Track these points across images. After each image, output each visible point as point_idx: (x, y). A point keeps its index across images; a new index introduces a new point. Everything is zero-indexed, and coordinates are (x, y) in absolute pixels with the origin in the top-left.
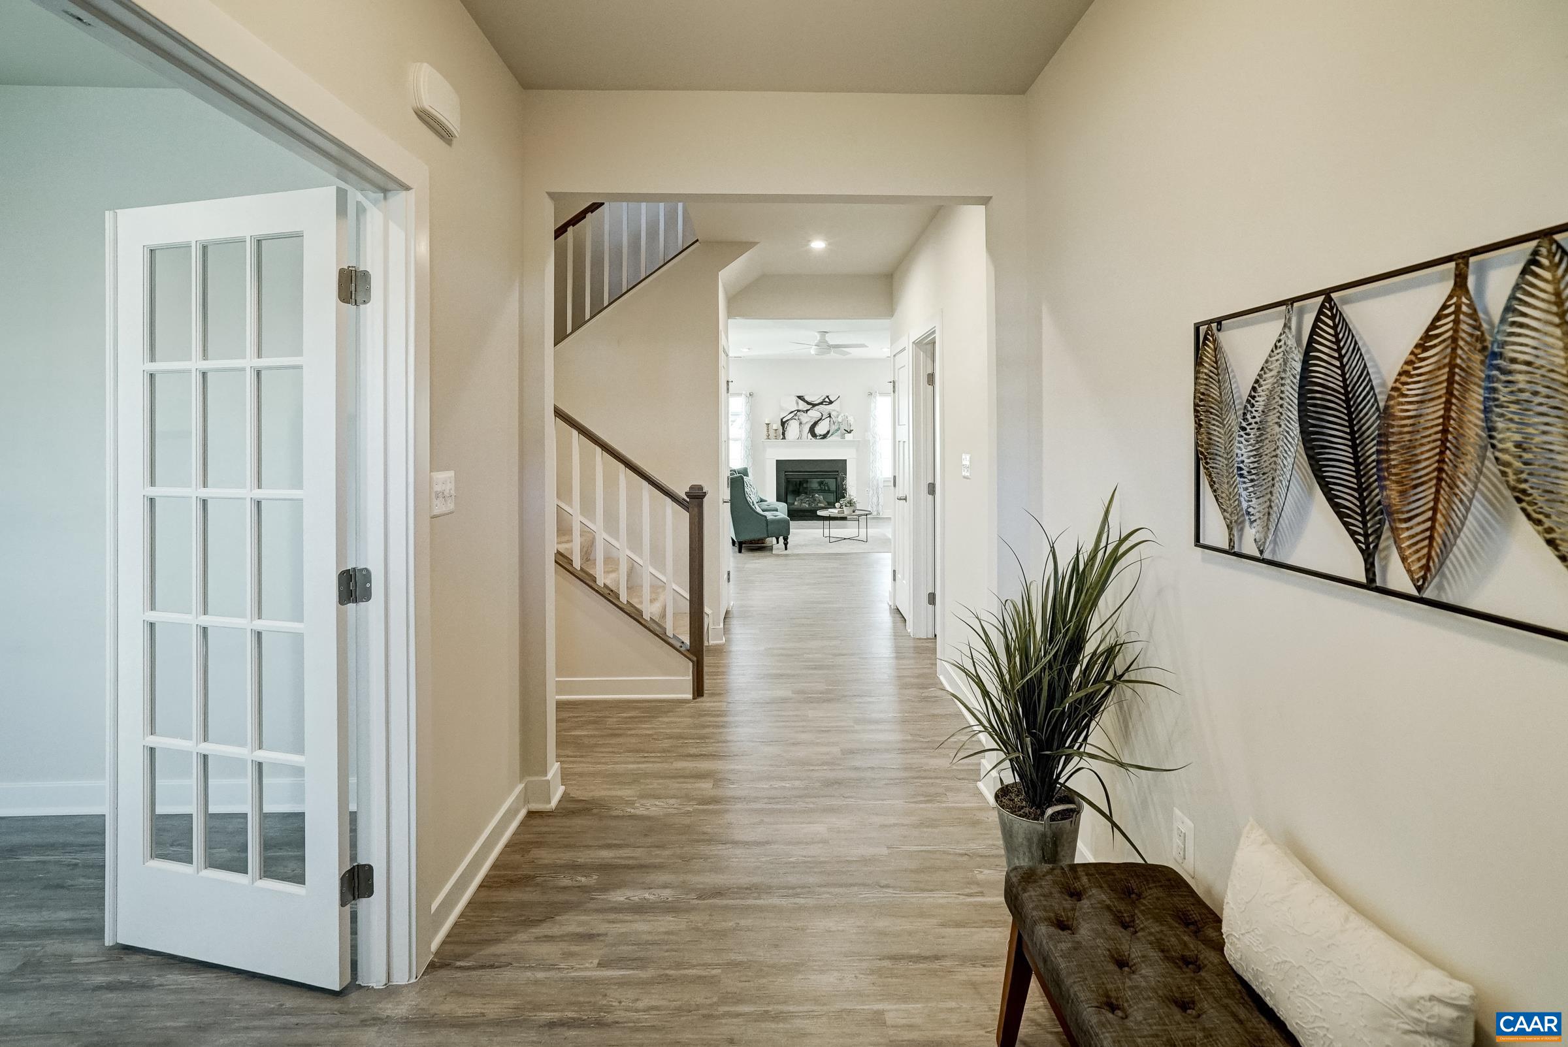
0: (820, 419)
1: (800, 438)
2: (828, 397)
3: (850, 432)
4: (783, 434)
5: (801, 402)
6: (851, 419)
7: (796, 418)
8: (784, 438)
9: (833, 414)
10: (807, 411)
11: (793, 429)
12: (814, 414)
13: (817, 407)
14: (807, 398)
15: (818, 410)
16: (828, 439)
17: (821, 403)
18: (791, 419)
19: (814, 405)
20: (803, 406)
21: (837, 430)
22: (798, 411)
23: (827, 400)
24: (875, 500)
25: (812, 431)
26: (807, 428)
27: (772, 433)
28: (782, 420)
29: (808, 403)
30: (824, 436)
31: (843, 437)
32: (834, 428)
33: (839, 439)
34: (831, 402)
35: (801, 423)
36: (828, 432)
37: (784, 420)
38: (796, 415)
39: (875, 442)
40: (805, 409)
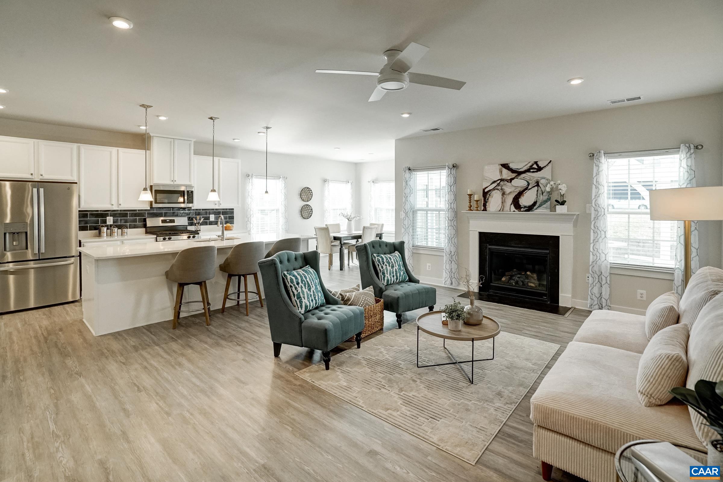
0: (526, 189)
1: (502, 209)
2: (536, 163)
3: (563, 203)
4: (485, 205)
5: (505, 171)
6: (563, 188)
7: (499, 188)
8: (485, 209)
9: (542, 182)
10: (511, 180)
11: (495, 200)
12: (519, 183)
13: (523, 176)
14: (512, 166)
15: (524, 179)
16: (538, 211)
17: (528, 171)
18: (494, 189)
19: (518, 173)
20: (507, 174)
21: (545, 202)
22: (502, 180)
23: (535, 166)
24: (596, 290)
25: (516, 203)
26: (510, 199)
27: (474, 204)
28: (484, 190)
29: (513, 171)
30: (530, 208)
31: (553, 209)
32: (542, 198)
33: (547, 211)
34: (540, 169)
35: (504, 194)
36: (535, 203)
37: (486, 191)
38: (498, 185)
39: (597, 218)
40: (509, 178)
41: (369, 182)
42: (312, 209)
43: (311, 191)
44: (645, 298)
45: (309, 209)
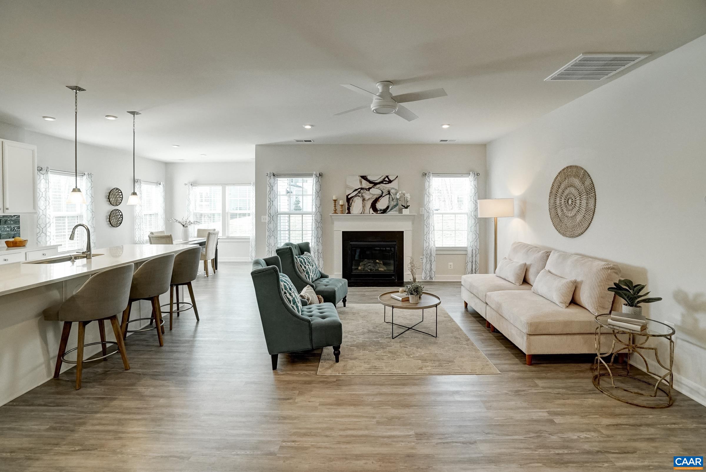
0: (381, 196)
1: (363, 212)
2: (387, 177)
3: (407, 208)
4: (349, 209)
5: (364, 181)
6: (408, 196)
7: (360, 195)
8: (349, 212)
9: (392, 191)
10: (369, 189)
11: (357, 204)
12: (376, 191)
13: (378, 186)
14: (369, 178)
15: (378, 188)
16: (390, 213)
17: (381, 182)
18: (356, 196)
19: (375, 184)
20: (365, 184)
21: (395, 206)
22: (362, 189)
23: (387, 179)
24: (428, 266)
25: (374, 207)
26: (369, 204)
27: (339, 208)
28: (347, 196)
29: (370, 182)
30: (384, 211)
31: (400, 211)
32: (393, 203)
33: (397, 213)
34: (390, 182)
35: (364, 200)
36: (388, 207)
37: (349, 197)
38: (359, 192)
39: (428, 217)
40: (368, 187)
41: (186, 184)
42: (122, 215)
43: (121, 192)
44: (452, 268)
45: (118, 215)
